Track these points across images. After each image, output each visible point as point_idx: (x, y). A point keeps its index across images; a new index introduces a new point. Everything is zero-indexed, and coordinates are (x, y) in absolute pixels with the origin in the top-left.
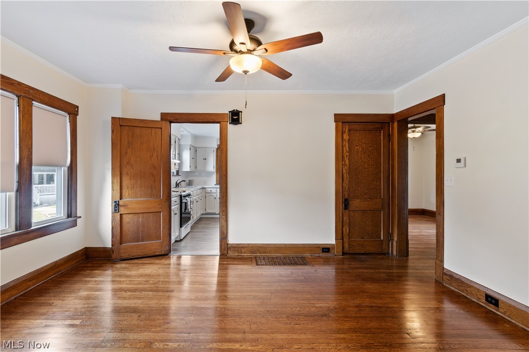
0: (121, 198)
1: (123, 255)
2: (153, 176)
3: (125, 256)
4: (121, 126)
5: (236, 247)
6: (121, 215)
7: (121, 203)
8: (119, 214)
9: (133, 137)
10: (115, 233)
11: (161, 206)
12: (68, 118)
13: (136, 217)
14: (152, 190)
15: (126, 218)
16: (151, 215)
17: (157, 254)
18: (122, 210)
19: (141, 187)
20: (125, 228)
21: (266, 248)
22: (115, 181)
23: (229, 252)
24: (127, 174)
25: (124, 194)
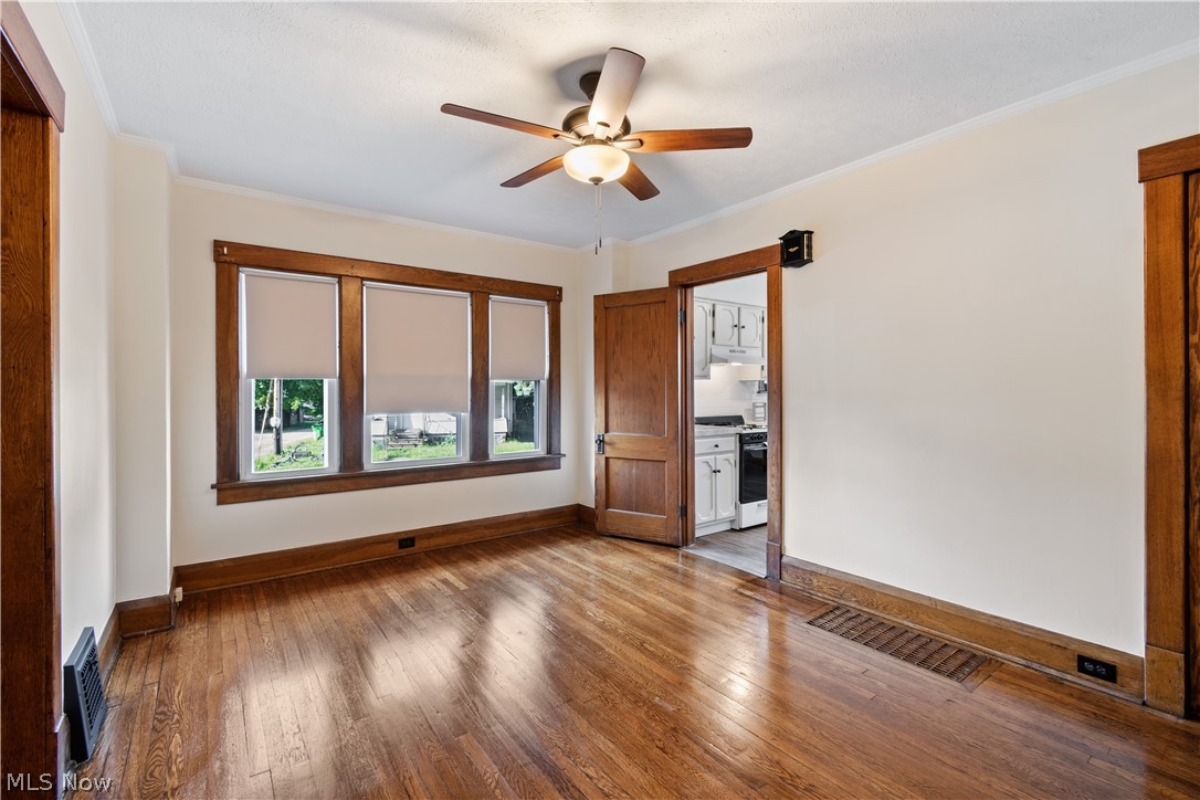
0: (607, 431)
1: (609, 527)
2: (652, 392)
3: (613, 529)
4: (606, 308)
5: (798, 568)
6: (607, 459)
7: (606, 439)
8: (603, 457)
9: (622, 323)
10: (599, 488)
11: (663, 450)
12: (546, 308)
13: (627, 464)
14: (651, 419)
15: (615, 466)
16: (650, 465)
17: (659, 540)
18: (609, 452)
19: (634, 413)
20: (613, 482)
21: (874, 592)
22: (599, 401)
23: (785, 575)
24: (615, 390)
25: (610, 424)
